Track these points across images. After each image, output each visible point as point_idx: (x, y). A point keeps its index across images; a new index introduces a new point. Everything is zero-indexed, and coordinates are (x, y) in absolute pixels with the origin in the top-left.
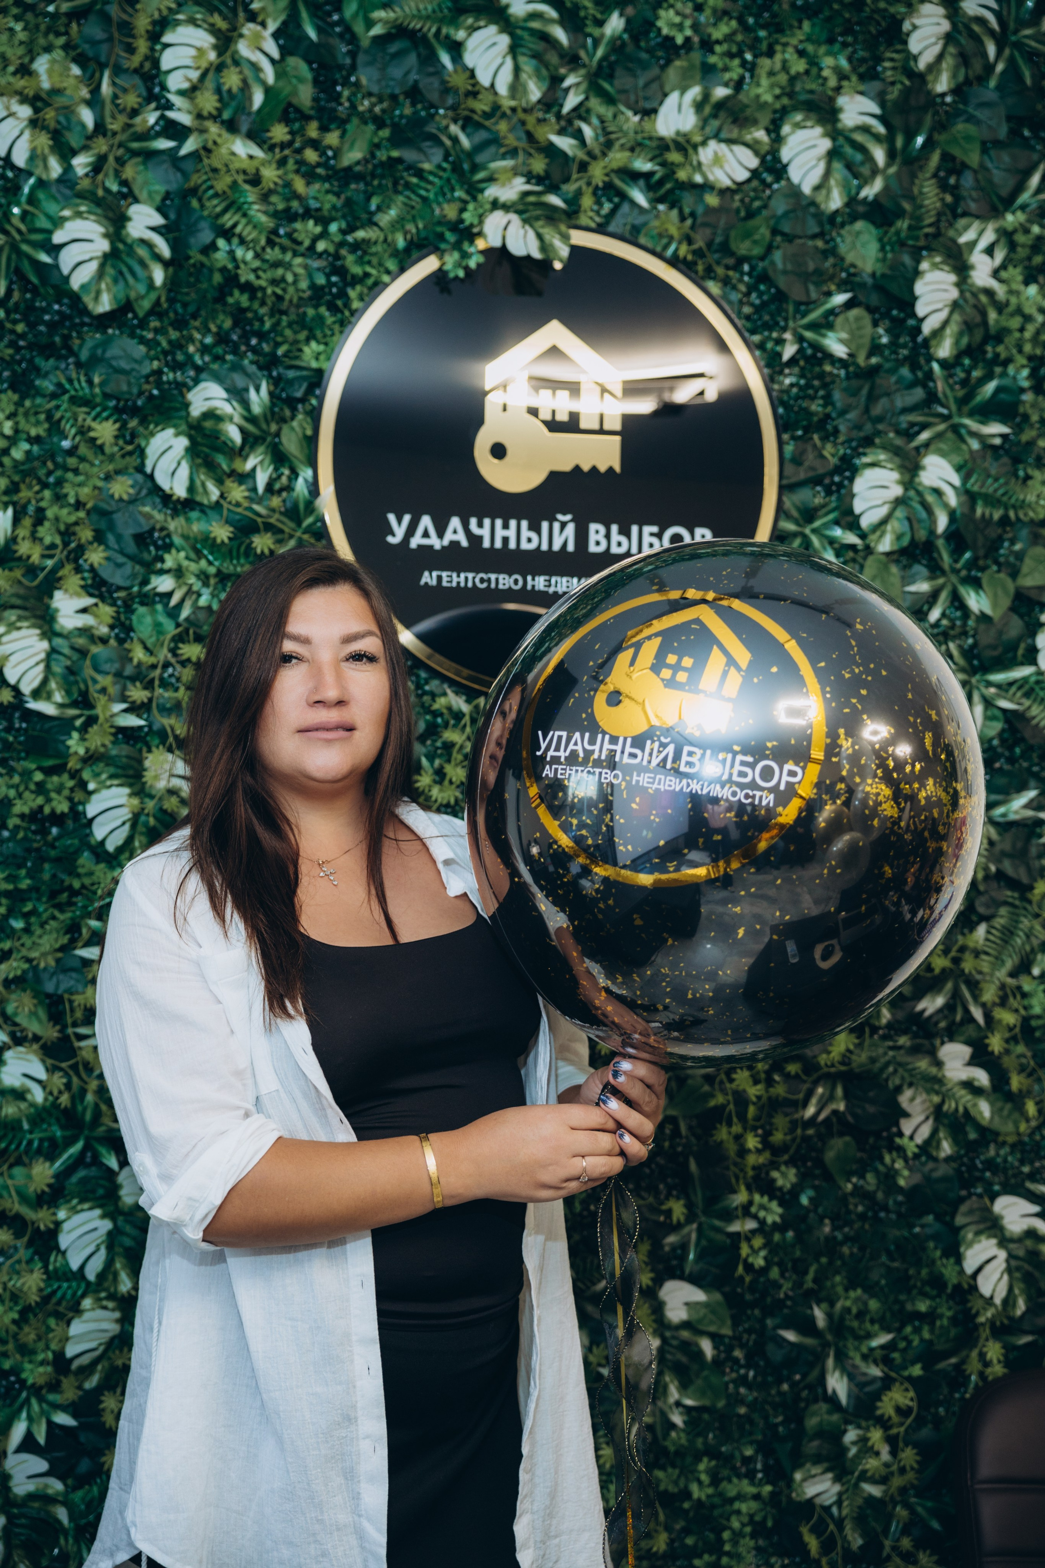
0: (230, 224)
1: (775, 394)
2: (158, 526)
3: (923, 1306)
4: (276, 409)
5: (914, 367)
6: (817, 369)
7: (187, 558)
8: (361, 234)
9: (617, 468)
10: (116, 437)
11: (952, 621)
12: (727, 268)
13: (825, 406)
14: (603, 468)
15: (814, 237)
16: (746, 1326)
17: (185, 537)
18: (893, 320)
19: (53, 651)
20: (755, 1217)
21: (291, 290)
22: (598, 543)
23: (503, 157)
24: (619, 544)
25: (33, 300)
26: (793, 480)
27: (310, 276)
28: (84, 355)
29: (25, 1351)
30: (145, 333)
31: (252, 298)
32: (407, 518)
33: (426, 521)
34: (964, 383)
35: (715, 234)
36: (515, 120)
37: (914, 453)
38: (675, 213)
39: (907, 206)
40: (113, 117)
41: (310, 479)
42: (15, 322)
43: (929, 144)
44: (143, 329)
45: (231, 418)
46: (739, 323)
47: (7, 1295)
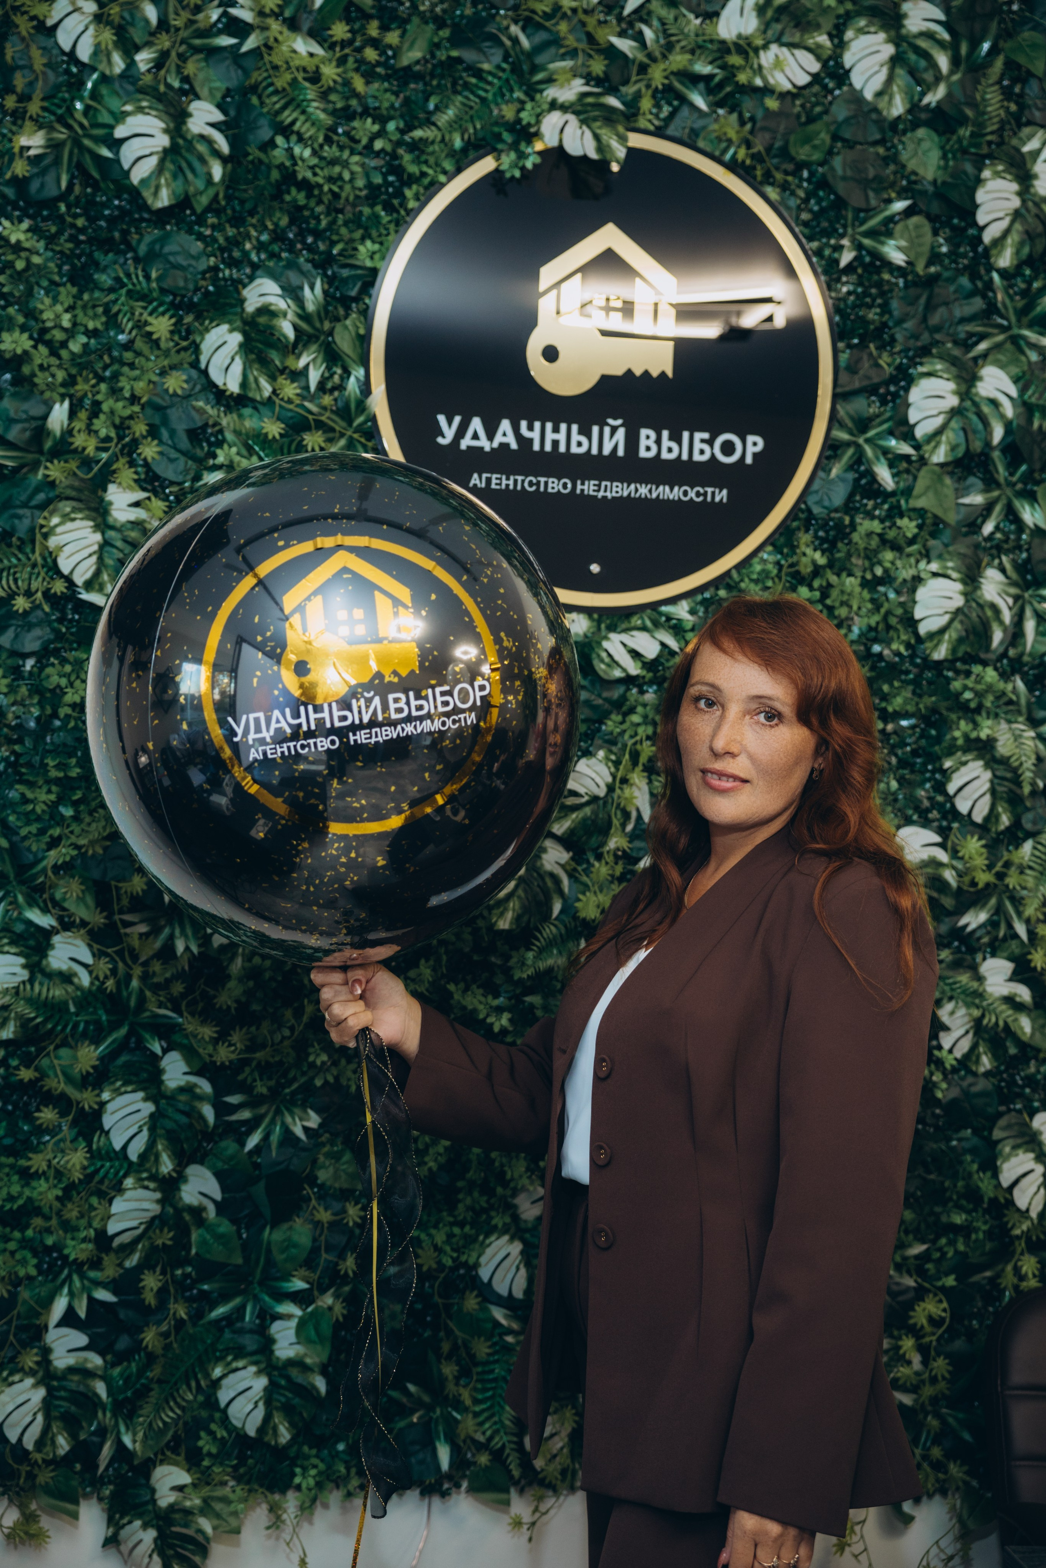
0: (289, 120)
2: (211, 422)
3: (958, 1219)
4: (330, 308)
5: (974, 276)
6: (875, 277)
7: (238, 454)
8: (418, 133)
9: (670, 374)
10: (172, 332)
11: (1006, 535)
12: (786, 173)
13: (881, 315)
14: (655, 373)
15: (875, 143)
17: (237, 433)
18: (954, 228)
19: (106, 544)
21: (348, 187)
22: (648, 449)
23: (563, 57)
24: (670, 450)
25: (94, 195)
26: (847, 389)
27: (367, 175)
28: (142, 249)
29: (68, 1227)
30: (202, 230)
31: (309, 196)
32: (457, 419)
33: (476, 424)
34: (1025, 293)
35: (774, 138)
36: (575, 20)
37: (971, 364)
38: (735, 116)
39: (969, 113)
40: (177, 14)
41: (362, 378)
42: (75, 216)
43: (994, 51)
44: (200, 226)
45: (285, 315)
46: (797, 230)
47: (52, 1172)
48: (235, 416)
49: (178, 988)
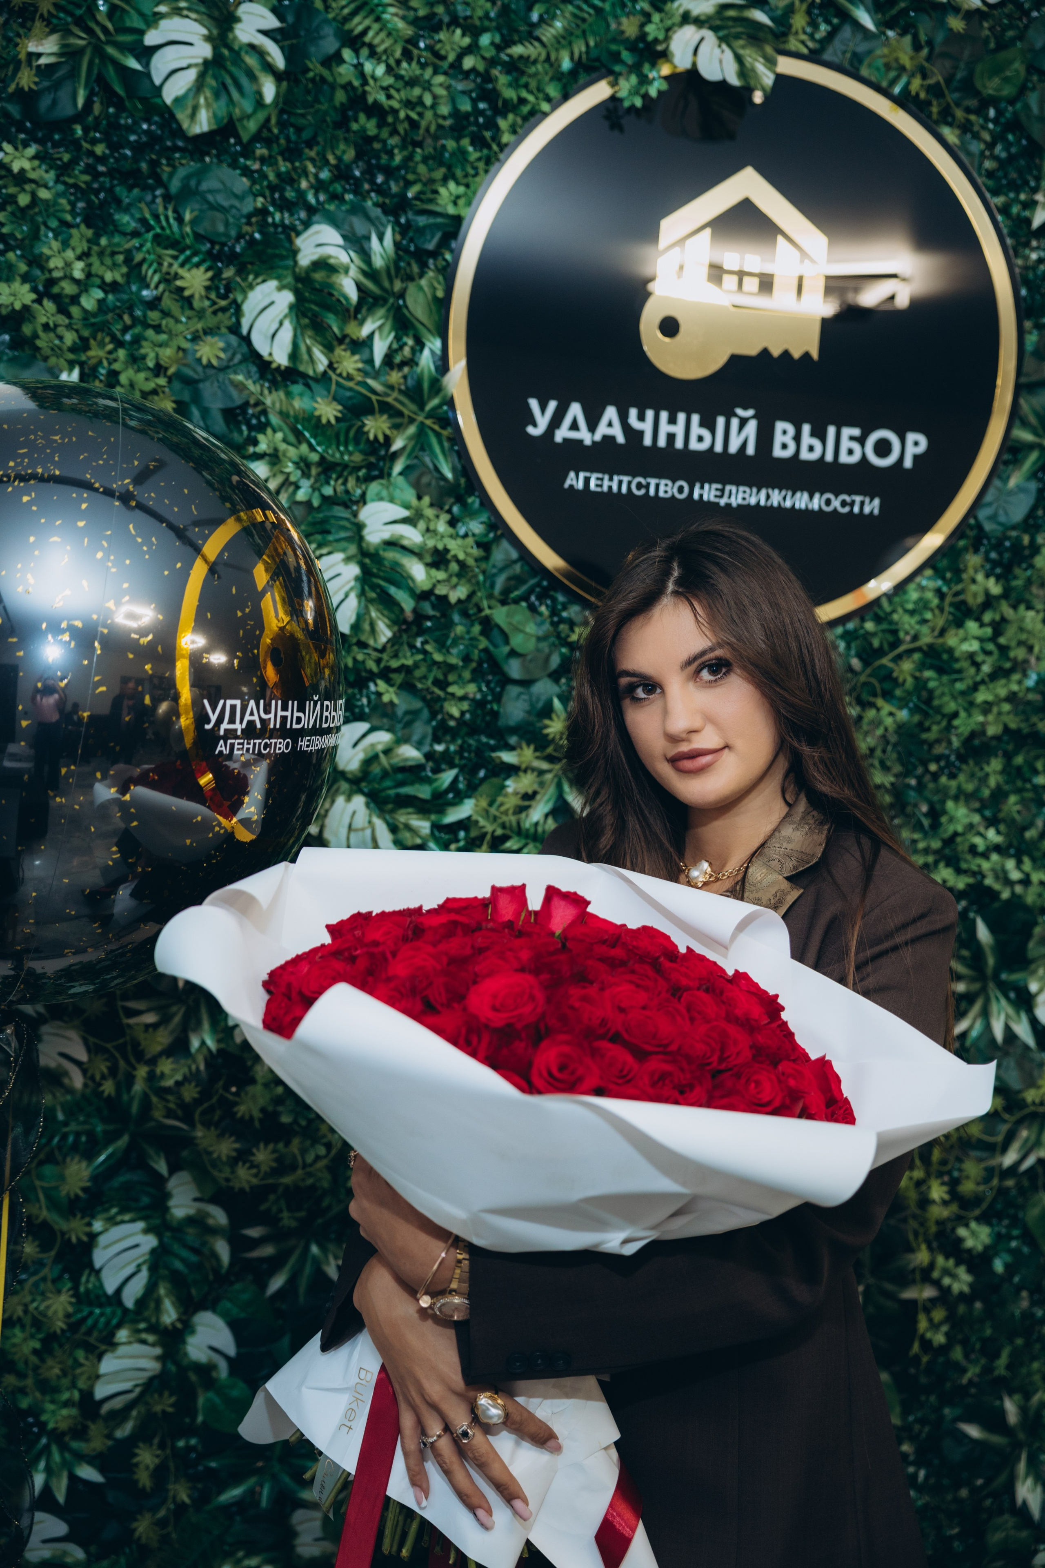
0: (360, 28)
1: (1017, 270)
2: (252, 402)
4: (402, 264)
7: (285, 440)
8: (518, 50)
9: (815, 355)
10: (208, 289)
12: (968, 110)
14: (796, 354)
16: (919, 1414)
17: (284, 415)
20: (937, 1283)
21: (429, 115)
22: (784, 446)
24: (811, 449)
25: (117, 116)
26: (1034, 378)
27: (453, 101)
28: (175, 185)
29: (47, 1388)
30: (248, 163)
31: (379, 126)
32: (552, 405)
33: (575, 410)
35: (956, 67)
38: (908, 39)
41: (438, 352)
42: (94, 142)
44: (246, 158)
45: (347, 270)
46: (979, 181)
47: (28, 1320)
48: (282, 394)
49: (189, 1093)
